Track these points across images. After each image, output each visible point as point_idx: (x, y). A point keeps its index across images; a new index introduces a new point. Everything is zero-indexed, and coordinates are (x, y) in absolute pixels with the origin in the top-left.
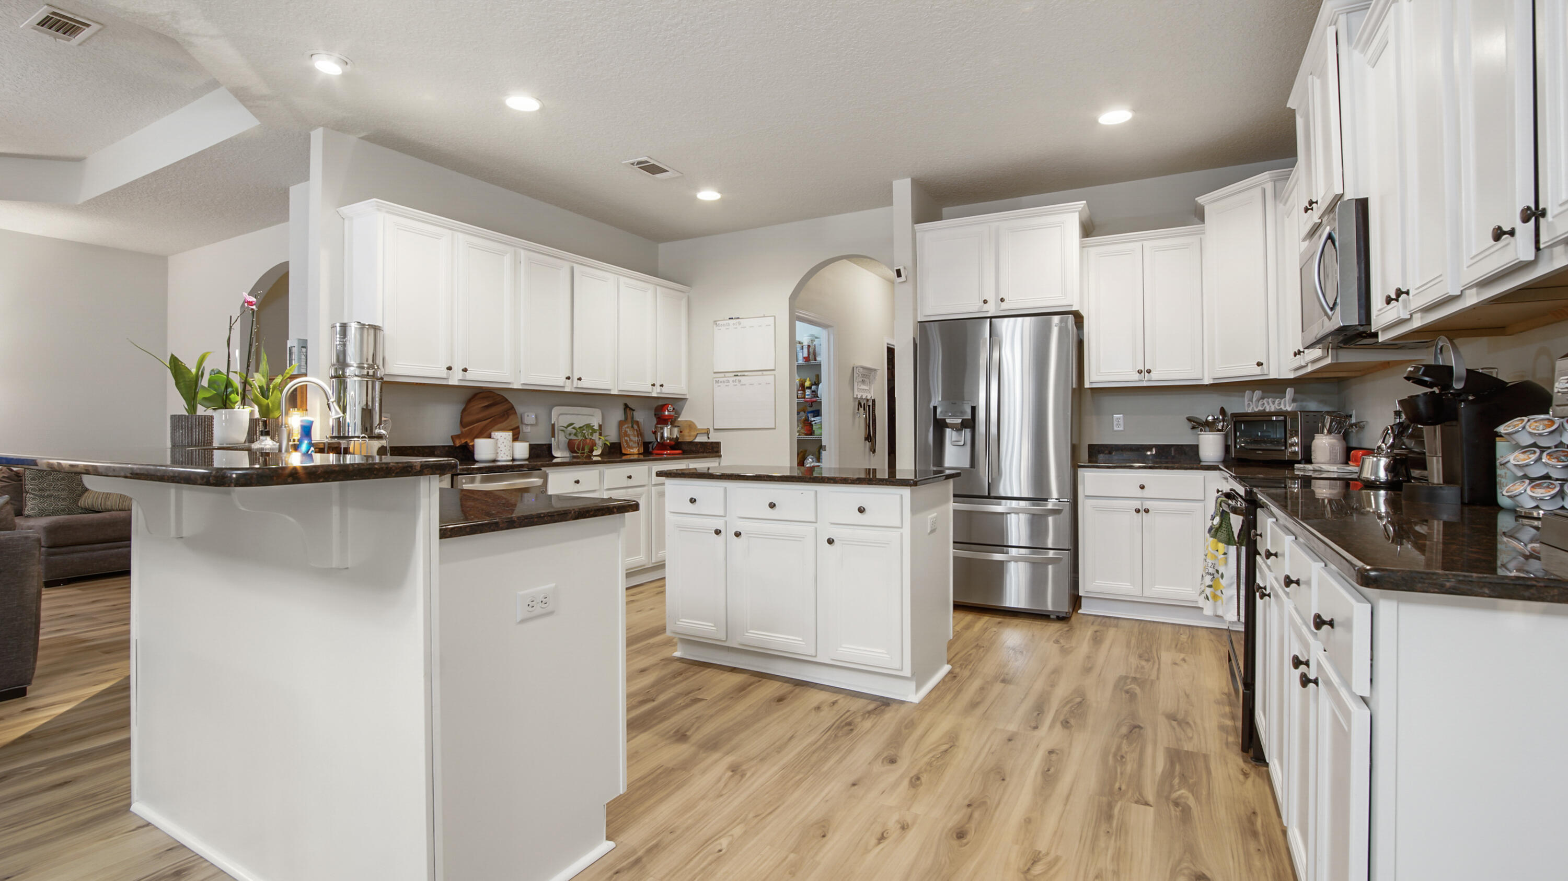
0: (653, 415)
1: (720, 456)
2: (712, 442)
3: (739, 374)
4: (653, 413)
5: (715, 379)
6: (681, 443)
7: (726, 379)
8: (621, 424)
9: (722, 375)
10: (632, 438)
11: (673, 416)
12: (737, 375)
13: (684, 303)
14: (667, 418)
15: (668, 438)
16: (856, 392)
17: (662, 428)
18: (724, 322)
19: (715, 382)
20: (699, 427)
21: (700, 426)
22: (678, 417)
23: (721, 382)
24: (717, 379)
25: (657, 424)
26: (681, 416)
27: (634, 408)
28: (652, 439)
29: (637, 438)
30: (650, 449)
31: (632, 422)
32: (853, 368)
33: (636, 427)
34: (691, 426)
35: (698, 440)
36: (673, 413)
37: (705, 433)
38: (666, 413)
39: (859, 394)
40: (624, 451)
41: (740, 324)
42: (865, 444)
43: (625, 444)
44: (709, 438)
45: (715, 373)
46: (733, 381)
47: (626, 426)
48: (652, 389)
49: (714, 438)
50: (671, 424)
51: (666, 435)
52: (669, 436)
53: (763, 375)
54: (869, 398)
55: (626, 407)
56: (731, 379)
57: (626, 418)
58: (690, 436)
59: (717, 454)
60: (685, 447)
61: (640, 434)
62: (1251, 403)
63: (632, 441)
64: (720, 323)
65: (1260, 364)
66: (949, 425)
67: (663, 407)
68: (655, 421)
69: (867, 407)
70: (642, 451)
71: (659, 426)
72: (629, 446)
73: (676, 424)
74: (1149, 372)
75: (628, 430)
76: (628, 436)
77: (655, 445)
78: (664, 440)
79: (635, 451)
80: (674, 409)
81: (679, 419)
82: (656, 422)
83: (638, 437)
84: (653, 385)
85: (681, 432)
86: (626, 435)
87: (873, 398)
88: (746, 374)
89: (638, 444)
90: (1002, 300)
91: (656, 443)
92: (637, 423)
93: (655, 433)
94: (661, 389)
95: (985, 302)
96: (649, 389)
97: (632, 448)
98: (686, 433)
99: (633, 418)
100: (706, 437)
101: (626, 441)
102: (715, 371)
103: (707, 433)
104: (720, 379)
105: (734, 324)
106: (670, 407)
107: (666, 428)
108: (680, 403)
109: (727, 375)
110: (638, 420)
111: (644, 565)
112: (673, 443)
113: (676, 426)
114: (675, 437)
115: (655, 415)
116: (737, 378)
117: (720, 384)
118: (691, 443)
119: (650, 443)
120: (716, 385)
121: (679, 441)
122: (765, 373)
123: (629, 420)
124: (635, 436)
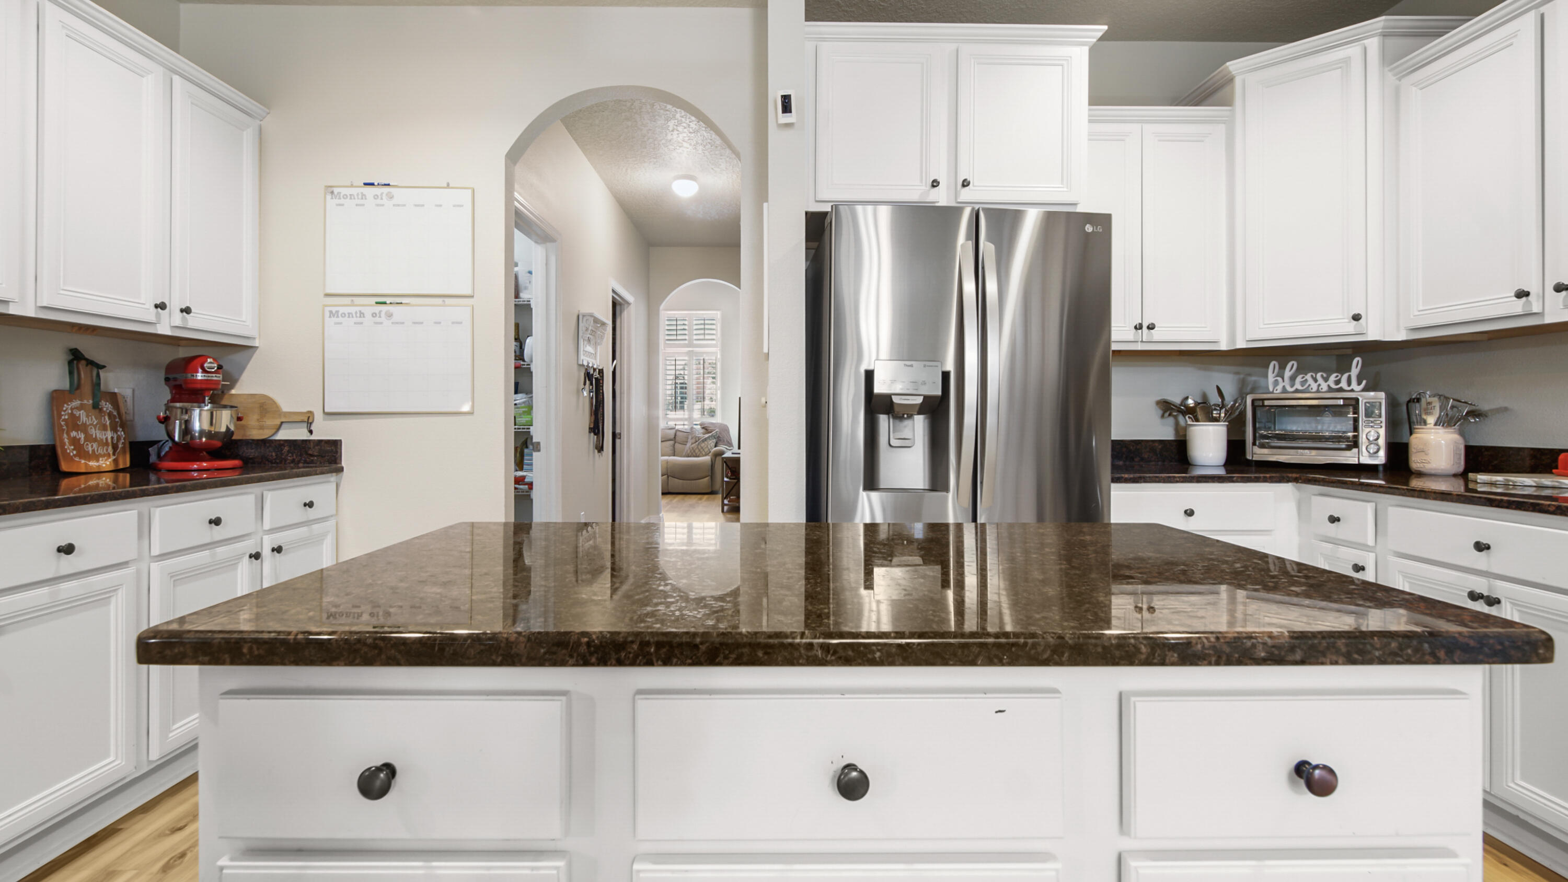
0: (163, 381)
1: (341, 470)
2: (320, 441)
3: (388, 300)
4: (162, 375)
5: (327, 309)
6: (237, 441)
7: (358, 309)
8: (56, 399)
9: (347, 300)
10: (93, 432)
11: (217, 382)
12: (385, 303)
13: (248, 138)
14: (198, 386)
15: (202, 432)
16: (582, 357)
17: (186, 411)
18: (353, 191)
19: (327, 314)
20: (286, 407)
21: (287, 405)
22: (232, 387)
23: (343, 315)
24: (334, 309)
25: (173, 400)
26: (238, 385)
27: (102, 363)
28: (159, 433)
29: (109, 434)
30: (153, 459)
31: (94, 396)
32: (578, 316)
33: (107, 406)
34: (265, 406)
35: (283, 435)
36: (218, 377)
37: (302, 422)
38: (200, 376)
39: (585, 360)
40: (64, 467)
41: (392, 197)
42: (589, 437)
43: (70, 448)
44: (311, 432)
45: (327, 295)
46: (374, 315)
47: (76, 403)
48: (158, 316)
49: (323, 431)
50: (213, 401)
51: (197, 426)
52: (206, 427)
53: (444, 305)
54: (595, 367)
55: (76, 357)
56: (368, 311)
57: (75, 388)
58: (262, 428)
59: (334, 466)
60: (251, 452)
61: (120, 421)
62: (1280, 379)
63: (95, 440)
64: (344, 191)
65: (1357, 318)
66: (896, 409)
67: (188, 364)
68: (166, 394)
69: (594, 379)
70: (125, 462)
71: (178, 405)
72: (82, 453)
73: (224, 402)
74: (1151, 327)
75: (82, 414)
76: (84, 428)
77: (167, 449)
78: (193, 437)
79: (106, 463)
80: (220, 367)
81: (233, 392)
82: (169, 397)
83: (114, 429)
84: (161, 306)
85: (239, 419)
86: (74, 424)
87: (600, 368)
88: (404, 300)
89: (115, 447)
90: (966, 184)
91: (170, 444)
92: (113, 398)
93: (165, 420)
94: (184, 319)
95: (935, 184)
96: (150, 314)
97: (96, 457)
98: (252, 420)
99: (97, 384)
100: (305, 431)
101: (75, 442)
102: (329, 291)
103: (308, 420)
104: (342, 310)
105: (376, 197)
106: (210, 364)
107: (197, 412)
108: (237, 357)
109: (358, 300)
110: (116, 390)
111: (124, 778)
112: (217, 443)
113: (225, 407)
114: (223, 429)
115: (167, 380)
116: (384, 308)
117: (340, 319)
118: (265, 442)
119: (152, 443)
120: (330, 322)
121: (234, 438)
122: (448, 301)
123: (87, 388)
124: (104, 428)
